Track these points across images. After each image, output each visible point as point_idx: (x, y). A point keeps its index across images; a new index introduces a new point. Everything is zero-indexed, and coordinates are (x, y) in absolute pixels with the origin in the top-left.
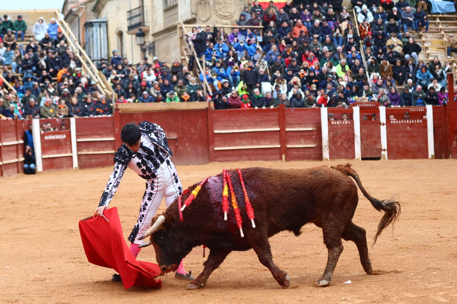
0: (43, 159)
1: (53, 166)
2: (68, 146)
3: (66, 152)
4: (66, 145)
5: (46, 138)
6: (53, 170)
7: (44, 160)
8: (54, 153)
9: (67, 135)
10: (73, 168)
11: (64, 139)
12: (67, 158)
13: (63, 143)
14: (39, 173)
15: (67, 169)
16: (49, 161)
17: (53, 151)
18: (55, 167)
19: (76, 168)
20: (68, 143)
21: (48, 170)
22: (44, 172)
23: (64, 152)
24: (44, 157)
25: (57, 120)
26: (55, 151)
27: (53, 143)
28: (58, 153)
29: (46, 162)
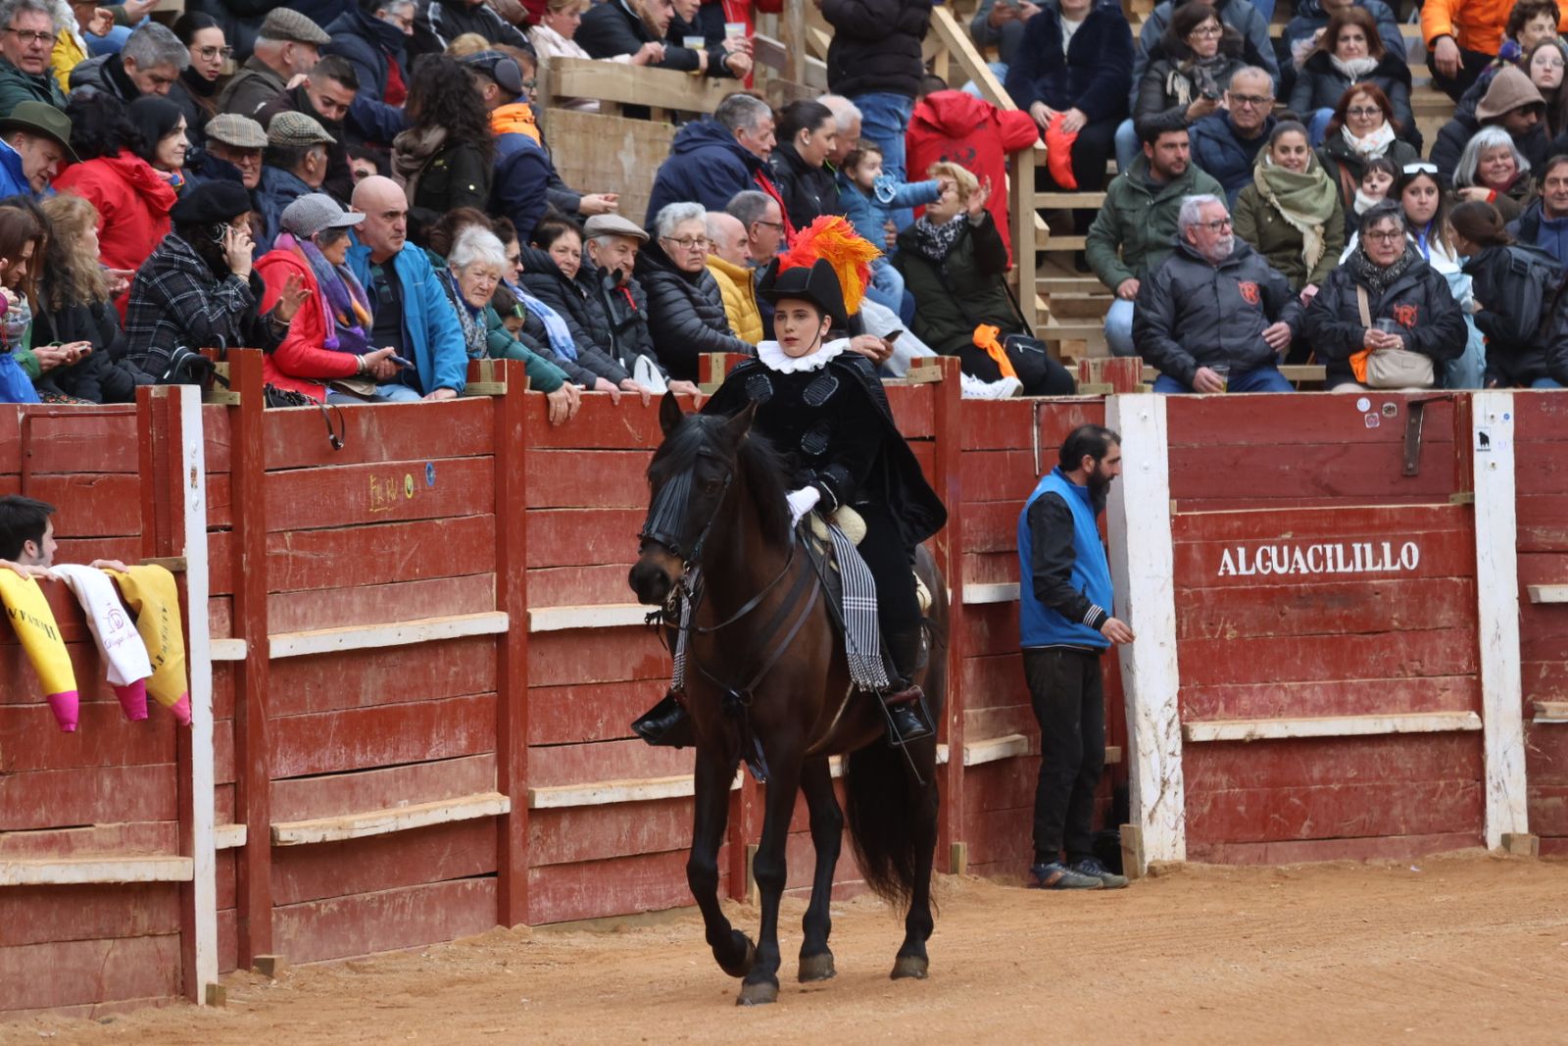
0: (1192, 749)
1: (1296, 817)
2: (1443, 645)
3: (1421, 702)
4: (1419, 630)
5: (1235, 563)
6: (1291, 858)
7: (1206, 762)
8: (1301, 707)
9: (1428, 545)
10: (1483, 843)
11: (1404, 573)
12: (1427, 751)
13: (1396, 618)
14: (1153, 872)
15: (1420, 850)
16: (1258, 770)
17: (1295, 685)
18: (1305, 831)
19: (1507, 840)
20: (1446, 616)
21: (1243, 852)
22: (1196, 865)
23: (1403, 694)
24: (1202, 732)
25: (1364, 405)
26: (1318, 687)
27: (1292, 612)
28: (1341, 708)
29: (1222, 784)
